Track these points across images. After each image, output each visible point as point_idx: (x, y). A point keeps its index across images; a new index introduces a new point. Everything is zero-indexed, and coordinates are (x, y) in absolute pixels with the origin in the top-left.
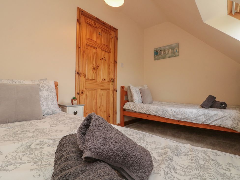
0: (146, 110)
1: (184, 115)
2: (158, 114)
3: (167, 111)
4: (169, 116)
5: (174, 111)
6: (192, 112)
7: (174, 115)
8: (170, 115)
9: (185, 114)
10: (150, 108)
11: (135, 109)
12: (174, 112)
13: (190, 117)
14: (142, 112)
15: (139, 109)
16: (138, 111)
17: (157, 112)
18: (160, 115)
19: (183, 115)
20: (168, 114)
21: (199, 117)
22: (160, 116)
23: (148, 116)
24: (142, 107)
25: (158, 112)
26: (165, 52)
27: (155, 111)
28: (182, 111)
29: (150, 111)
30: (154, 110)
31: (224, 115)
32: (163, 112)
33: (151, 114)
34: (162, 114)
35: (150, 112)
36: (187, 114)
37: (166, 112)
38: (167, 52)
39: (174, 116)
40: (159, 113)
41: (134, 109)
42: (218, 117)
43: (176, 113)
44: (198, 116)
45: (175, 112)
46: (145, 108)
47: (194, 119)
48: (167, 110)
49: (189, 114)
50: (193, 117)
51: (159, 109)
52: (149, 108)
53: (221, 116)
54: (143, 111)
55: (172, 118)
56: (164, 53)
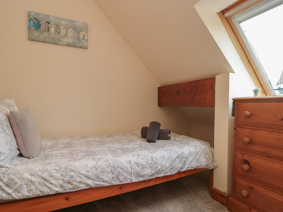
0: (61, 182)
1: (155, 165)
2: (103, 182)
3: (122, 167)
4: (129, 177)
5: (136, 164)
6: (164, 156)
7: (138, 172)
8: (130, 174)
9: (155, 163)
10: (74, 171)
11: (10, 191)
12: (136, 166)
13: (164, 166)
14: (47, 191)
15: (33, 187)
16: (28, 194)
17: (98, 178)
18: (106, 182)
19: (153, 167)
20: (125, 175)
21: (175, 163)
22: (106, 184)
23: (67, 199)
24: (45, 176)
25: (102, 177)
26: (58, 31)
27: (93, 177)
28: (149, 159)
29: (79, 180)
30: (90, 174)
31: (197, 152)
32: (113, 173)
33: (83, 187)
34: (113, 178)
35: (78, 185)
36: (159, 163)
37: (120, 170)
38: (63, 32)
39: (138, 175)
40: (106, 179)
41: (8, 194)
42: (192, 155)
43: (140, 167)
44: (173, 162)
45: (138, 166)
46: (58, 175)
47: (169, 168)
48: (122, 164)
49: (160, 161)
50: (167, 165)
51: (103, 168)
52: (72, 173)
53: (195, 153)
54: (49, 188)
55: (135, 180)
56: (56, 30)
